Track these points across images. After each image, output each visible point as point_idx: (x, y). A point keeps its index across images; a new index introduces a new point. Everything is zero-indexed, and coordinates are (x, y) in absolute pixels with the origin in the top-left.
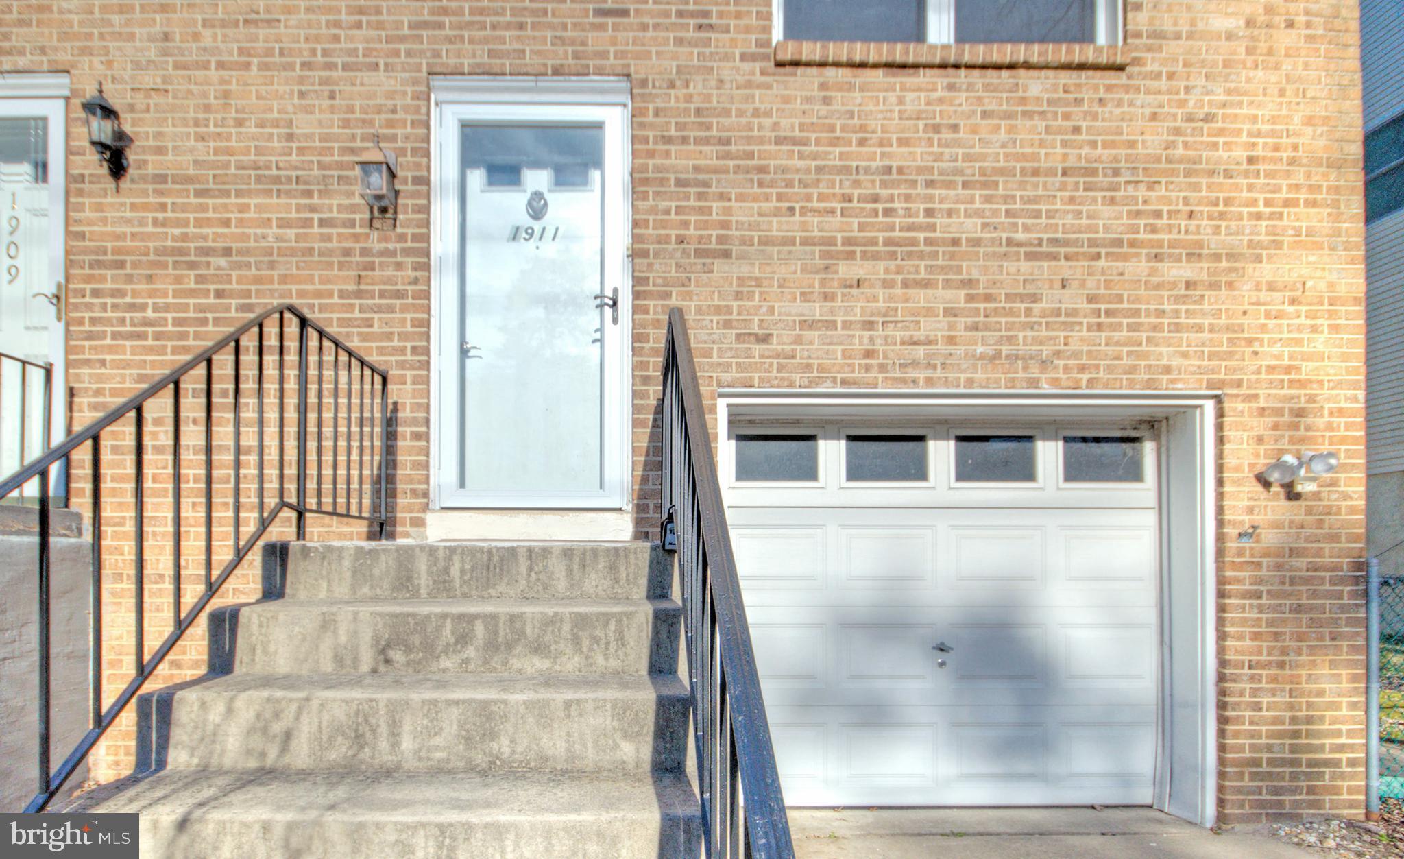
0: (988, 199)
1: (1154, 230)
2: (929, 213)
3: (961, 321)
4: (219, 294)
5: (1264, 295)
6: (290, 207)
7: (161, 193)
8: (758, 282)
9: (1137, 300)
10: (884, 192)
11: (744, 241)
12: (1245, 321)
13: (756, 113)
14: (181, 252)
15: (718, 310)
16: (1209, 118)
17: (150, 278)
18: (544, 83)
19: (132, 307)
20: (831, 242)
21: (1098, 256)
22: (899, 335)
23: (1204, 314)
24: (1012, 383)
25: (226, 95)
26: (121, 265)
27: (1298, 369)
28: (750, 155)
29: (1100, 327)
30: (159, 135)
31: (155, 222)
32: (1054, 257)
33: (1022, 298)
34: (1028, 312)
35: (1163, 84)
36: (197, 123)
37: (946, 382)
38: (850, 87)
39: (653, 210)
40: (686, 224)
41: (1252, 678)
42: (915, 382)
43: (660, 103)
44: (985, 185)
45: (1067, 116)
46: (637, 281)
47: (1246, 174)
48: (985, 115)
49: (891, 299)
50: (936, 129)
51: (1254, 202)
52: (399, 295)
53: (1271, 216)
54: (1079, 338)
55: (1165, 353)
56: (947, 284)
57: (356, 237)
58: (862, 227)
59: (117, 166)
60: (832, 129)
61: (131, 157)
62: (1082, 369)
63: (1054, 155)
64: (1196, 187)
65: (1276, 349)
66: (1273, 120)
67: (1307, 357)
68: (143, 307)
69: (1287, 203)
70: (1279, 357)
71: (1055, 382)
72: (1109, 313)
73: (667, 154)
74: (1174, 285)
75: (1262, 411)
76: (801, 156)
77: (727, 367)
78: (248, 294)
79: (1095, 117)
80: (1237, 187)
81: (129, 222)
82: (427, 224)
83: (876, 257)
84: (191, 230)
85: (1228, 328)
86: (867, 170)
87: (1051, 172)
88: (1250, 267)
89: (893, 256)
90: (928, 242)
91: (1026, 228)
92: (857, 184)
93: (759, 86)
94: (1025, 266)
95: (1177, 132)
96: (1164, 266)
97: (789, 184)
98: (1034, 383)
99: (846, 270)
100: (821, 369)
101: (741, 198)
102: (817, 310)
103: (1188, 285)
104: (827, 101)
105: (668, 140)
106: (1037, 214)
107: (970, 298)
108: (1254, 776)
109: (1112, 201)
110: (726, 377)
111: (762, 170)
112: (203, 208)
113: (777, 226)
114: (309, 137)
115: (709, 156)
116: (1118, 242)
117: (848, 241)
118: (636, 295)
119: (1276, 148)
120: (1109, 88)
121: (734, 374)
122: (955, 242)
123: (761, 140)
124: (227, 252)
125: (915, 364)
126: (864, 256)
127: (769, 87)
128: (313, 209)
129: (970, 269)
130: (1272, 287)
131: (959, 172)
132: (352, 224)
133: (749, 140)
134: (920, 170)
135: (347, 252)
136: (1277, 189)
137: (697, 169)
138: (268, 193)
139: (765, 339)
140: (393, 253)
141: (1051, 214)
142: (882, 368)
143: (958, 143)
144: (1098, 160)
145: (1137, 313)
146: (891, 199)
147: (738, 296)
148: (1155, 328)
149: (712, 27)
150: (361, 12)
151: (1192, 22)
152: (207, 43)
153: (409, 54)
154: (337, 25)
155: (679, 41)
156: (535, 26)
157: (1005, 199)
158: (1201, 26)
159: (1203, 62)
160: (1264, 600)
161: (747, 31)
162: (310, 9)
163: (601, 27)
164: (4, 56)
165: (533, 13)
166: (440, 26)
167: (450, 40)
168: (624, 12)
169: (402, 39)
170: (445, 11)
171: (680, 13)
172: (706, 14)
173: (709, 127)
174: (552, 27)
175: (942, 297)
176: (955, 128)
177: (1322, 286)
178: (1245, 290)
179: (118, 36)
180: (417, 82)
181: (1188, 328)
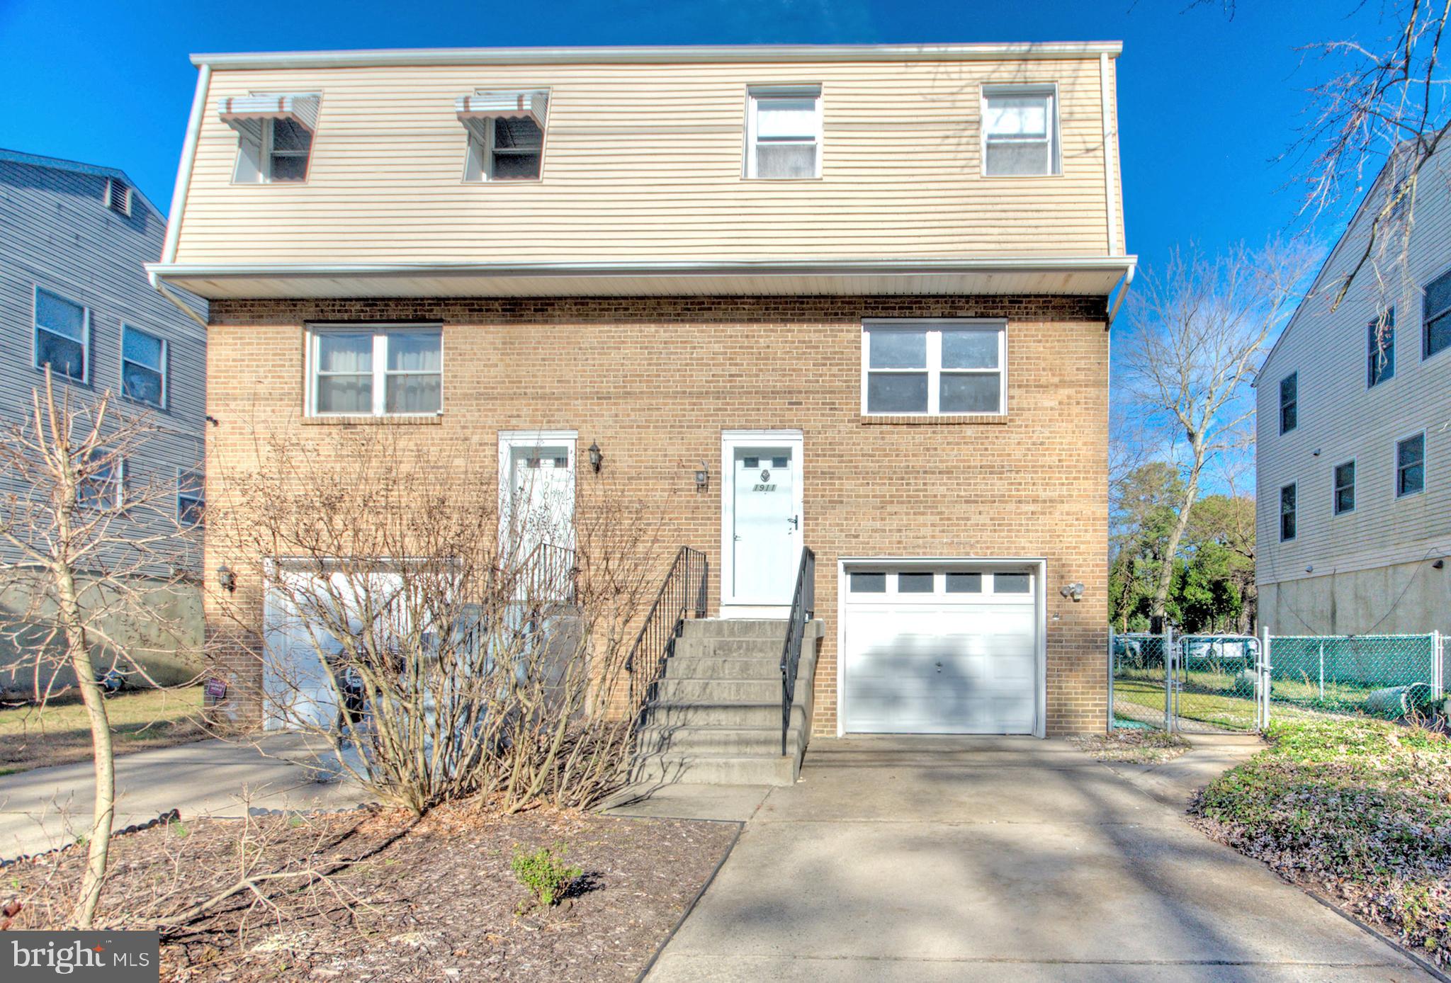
0: (949, 478)
1: (1018, 490)
2: (925, 484)
3: (938, 529)
5: (1065, 517)
6: (665, 484)
7: (614, 479)
8: (854, 513)
9: (1011, 519)
10: (906, 476)
11: (848, 496)
12: (1056, 528)
13: (854, 444)
15: (838, 525)
16: (1042, 444)
17: (610, 513)
18: (767, 431)
19: (602, 524)
20: (884, 496)
21: (995, 502)
22: (912, 535)
23: (1039, 525)
24: (958, 554)
25: (640, 439)
26: (597, 507)
27: (1079, 548)
28: (851, 461)
29: (995, 531)
30: (611, 454)
31: (612, 490)
32: (977, 502)
33: (962, 519)
34: (965, 525)
35: (1023, 429)
36: (628, 450)
37: (931, 554)
38: (893, 433)
39: (811, 484)
40: (825, 490)
41: (1058, 676)
42: (918, 554)
43: (814, 440)
44: (948, 473)
45: (982, 444)
46: (805, 513)
47: (1058, 467)
48: (948, 444)
49: (909, 520)
50: (928, 450)
51: (1061, 478)
52: (709, 519)
53: (1068, 484)
54: (986, 536)
55: (1023, 542)
56: (932, 513)
57: (692, 496)
58: (897, 490)
59: (597, 468)
60: (885, 450)
61: (603, 464)
62: (988, 548)
63: (976, 461)
64: (1036, 472)
65: (1070, 539)
66: (1070, 444)
67: (1082, 543)
68: (607, 524)
69: (1075, 478)
70: (1071, 543)
71: (977, 553)
72: (999, 525)
73: (818, 461)
74: (1026, 513)
75: (1063, 565)
76: (872, 462)
77: (841, 548)
79: (994, 444)
82: (720, 489)
83: (902, 503)
85: (1049, 531)
86: (899, 467)
87: (976, 467)
88: (1059, 506)
89: (910, 502)
90: (924, 496)
91: (965, 490)
92: (895, 472)
93: (855, 433)
94: (964, 506)
95: (1029, 449)
96: (1022, 506)
97: (867, 472)
98: (968, 554)
99: (889, 508)
100: (880, 548)
101: (847, 478)
102: (878, 524)
103: (1032, 513)
104: (883, 438)
105: (818, 455)
106: (970, 484)
107: (941, 519)
108: (1058, 716)
109: (1001, 478)
110: (841, 552)
111: (856, 467)
112: (631, 484)
113: (862, 490)
114: (673, 455)
115: (834, 461)
116: (1004, 496)
117: (891, 496)
118: (805, 519)
119: (1071, 456)
120: (1000, 432)
121: (844, 551)
122: (935, 496)
123: (856, 455)
124: (640, 502)
125: (918, 546)
126: (898, 502)
127: (859, 433)
128: (674, 485)
129: (941, 508)
130: (1068, 514)
131: (937, 467)
132: (690, 490)
133: (851, 455)
134: (921, 467)
135: (689, 502)
136: (1071, 472)
137: (829, 467)
138: (656, 478)
139: (857, 537)
140: (707, 502)
141: (975, 484)
142: (905, 548)
143: (936, 455)
144: (995, 461)
145: (1011, 525)
146: (909, 479)
147: (846, 519)
148: (1018, 531)
149: (835, 409)
150: (694, 404)
151: (1036, 404)
152: (633, 418)
153: (713, 421)
154: (685, 410)
155: (823, 415)
156: (764, 410)
157: (957, 478)
158: (1039, 405)
159: (1040, 420)
160: (1064, 644)
161: (850, 410)
162: (674, 404)
163: (791, 409)
164: (549, 422)
165: (763, 404)
166: (726, 410)
167: (729, 415)
168: (800, 403)
169: (711, 415)
170: (728, 404)
171: (823, 404)
172: (834, 404)
173: (835, 450)
174: (770, 409)
175: (930, 518)
176: (936, 449)
177: (1090, 513)
178: (1057, 515)
179: (597, 415)
180: (716, 433)
181: (1032, 531)
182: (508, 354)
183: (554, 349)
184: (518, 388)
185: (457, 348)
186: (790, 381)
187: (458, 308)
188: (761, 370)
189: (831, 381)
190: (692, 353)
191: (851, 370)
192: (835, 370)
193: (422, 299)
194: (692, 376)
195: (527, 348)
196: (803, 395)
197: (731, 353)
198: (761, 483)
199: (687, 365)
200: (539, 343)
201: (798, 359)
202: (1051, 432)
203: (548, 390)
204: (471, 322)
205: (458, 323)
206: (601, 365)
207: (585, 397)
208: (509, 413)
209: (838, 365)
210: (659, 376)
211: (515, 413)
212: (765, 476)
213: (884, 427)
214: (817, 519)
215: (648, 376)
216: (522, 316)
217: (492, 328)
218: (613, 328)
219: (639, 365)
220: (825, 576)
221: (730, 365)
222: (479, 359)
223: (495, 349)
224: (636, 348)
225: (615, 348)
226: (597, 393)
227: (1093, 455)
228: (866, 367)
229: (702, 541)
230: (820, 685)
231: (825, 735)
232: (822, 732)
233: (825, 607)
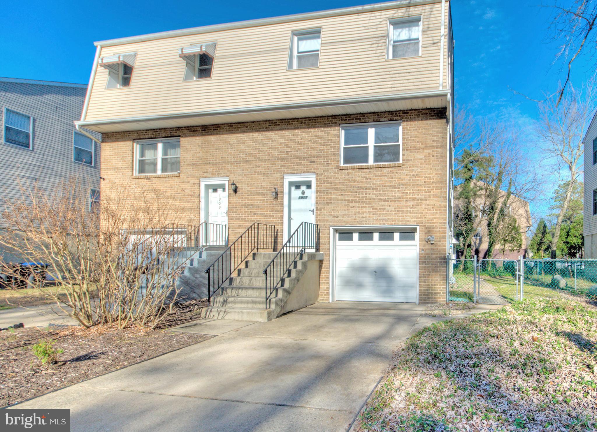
0: (376, 191)
1: (406, 196)
2: (366, 194)
3: (371, 213)
4: (251, 212)
5: (427, 207)
6: (261, 197)
7: (242, 196)
8: (336, 207)
9: (403, 209)
11: (334, 200)
12: (423, 212)
13: (336, 178)
14: (245, 205)
15: (329, 212)
16: (417, 175)
17: (240, 210)
18: (302, 174)
19: (238, 214)
20: (349, 200)
21: (396, 201)
22: (360, 216)
23: (415, 211)
24: (380, 224)
25: (252, 179)
26: (236, 207)
27: (433, 220)
28: (335, 185)
29: (396, 214)
30: (242, 186)
31: (241, 201)
32: (388, 201)
33: (382, 209)
34: (383, 211)
35: (409, 169)
36: (248, 184)
37: (369, 224)
38: (353, 173)
39: (319, 196)
41: (424, 277)
42: (363, 224)
43: (320, 177)
44: (376, 189)
45: (391, 176)
46: (316, 208)
47: (424, 185)
48: (376, 176)
49: (359, 209)
50: (367, 179)
51: (425, 190)
52: (278, 211)
53: (429, 192)
54: (392, 216)
55: (408, 218)
56: (369, 207)
57: (272, 202)
58: (354, 197)
59: (235, 191)
60: (349, 180)
61: (238, 190)
62: (393, 221)
63: (388, 183)
64: (414, 187)
65: (429, 217)
66: (429, 174)
67: (435, 218)
68: (239, 214)
69: (432, 190)
70: (430, 218)
71: (388, 224)
72: (398, 211)
73: (321, 186)
74: (410, 206)
75: (426, 228)
76: (344, 185)
77: (331, 222)
78: (255, 212)
79: (396, 176)
80: (422, 187)
81: (237, 201)
82: (283, 199)
83: (356, 202)
84: (247, 201)
85: (420, 213)
86: (355, 187)
87: (388, 186)
88: (424, 202)
89: (359, 202)
90: (366, 199)
91: (383, 196)
92: (353, 190)
93: (337, 173)
94: (383, 203)
95: (411, 177)
96: (408, 202)
97: (342, 190)
98: (384, 224)
99: (351, 205)
100: (347, 222)
101: (334, 193)
102: (346, 212)
103: (412, 205)
104: (348, 175)
105: (322, 183)
106: (385, 194)
107: (373, 209)
108: (424, 295)
109: (399, 191)
110: (331, 224)
111: (337, 188)
112: (248, 198)
113: (340, 198)
114: (264, 186)
115: (328, 186)
116: (400, 198)
117: (352, 200)
118: (316, 210)
119: (430, 179)
120: (398, 170)
121: (332, 223)
122: (370, 199)
123: (337, 183)
124: (252, 205)
125: (363, 221)
126: (354, 202)
127: (338, 173)
128: (265, 197)
129: (373, 204)
130: (428, 205)
131: (371, 187)
132: (271, 200)
133: (335, 183)
134: (364, 187)
135: (270, 204)
136: (430, 187)
137: (326, 188)
138: (258, 195)
139: (337, 217)
140: (277, 204)
141: (388, 194)
142: (357, 222)
143: (371, 182)
144: (396, 183)
145: (403, 211)
146: (359, 192)
147: (333, 210)
148: (406, 213)
149: (329, 164)
150: (273, 164)
151: (414, 157)
152: (249, 171)
153: (280, 171)
154: (269, 167)
155: (324, 166)
156: (300, 165)
157: (379, 191)
158: (416, 158)
159: (416, 165)
160: (426, 263)
161: (335, 164)
162: (265, 165)
163: (311, 165)
164: (219, 175)
165: (300, 163)
166: (285, 166)
167: (286, 168)
168: (314, 162)
169: (279, 168)
170: (286, 163)
171: (324, 162)
172: (328, 161)
173: (328, 181)
174: (303, 165)
175: (368, 209)
176: (371, 179)
177: (438, 205)
178: (423, 206)
179: (236, 170)
180: (281, 176)
181: (412, 213)
182: (203, 148)
183: (220, 145)
184: (207, 161)
185: (185, 147)
186: (310, 153)
187: (185, 131)
188: (299, 149)
189: (327, 152)
190: (272, 143)
191: (335, 147)
192: (329, 147)
193: (173, 128)
194: (272, 153)
195: (210, 145)
196: (316, 158)
197: (287, 143)
198: (301, 195)
199: (270, 148)
200: (215, 143)
201: (314, 143)
202: (421, 170)
203: (218, 161)
204: (190, 136)
205: (186, 136)
206: (237, 150)
207: (232, 163)
208: (203, 171)
209: (330, 145)
210: (259, 153)
211: (206, 171)
212: (303, 193)
213: (349, 170)
214: (321, 210)
215: (255, 154)
216: (208, 132)
217: (198, 138)
218: (242, 135)
219: (252, 149)
220: (324, 234)
221: (287, 147)
222: (193, 150)
223: (199, 146)
224: (251, 142)
225: (243, 143)
226: (236, 161)
227: (439, 179)
228: (343, 145)
229: (275, 221)
230: (322, 280)
231: (324, 301)
232: (323, 300)
233: (324, 247)
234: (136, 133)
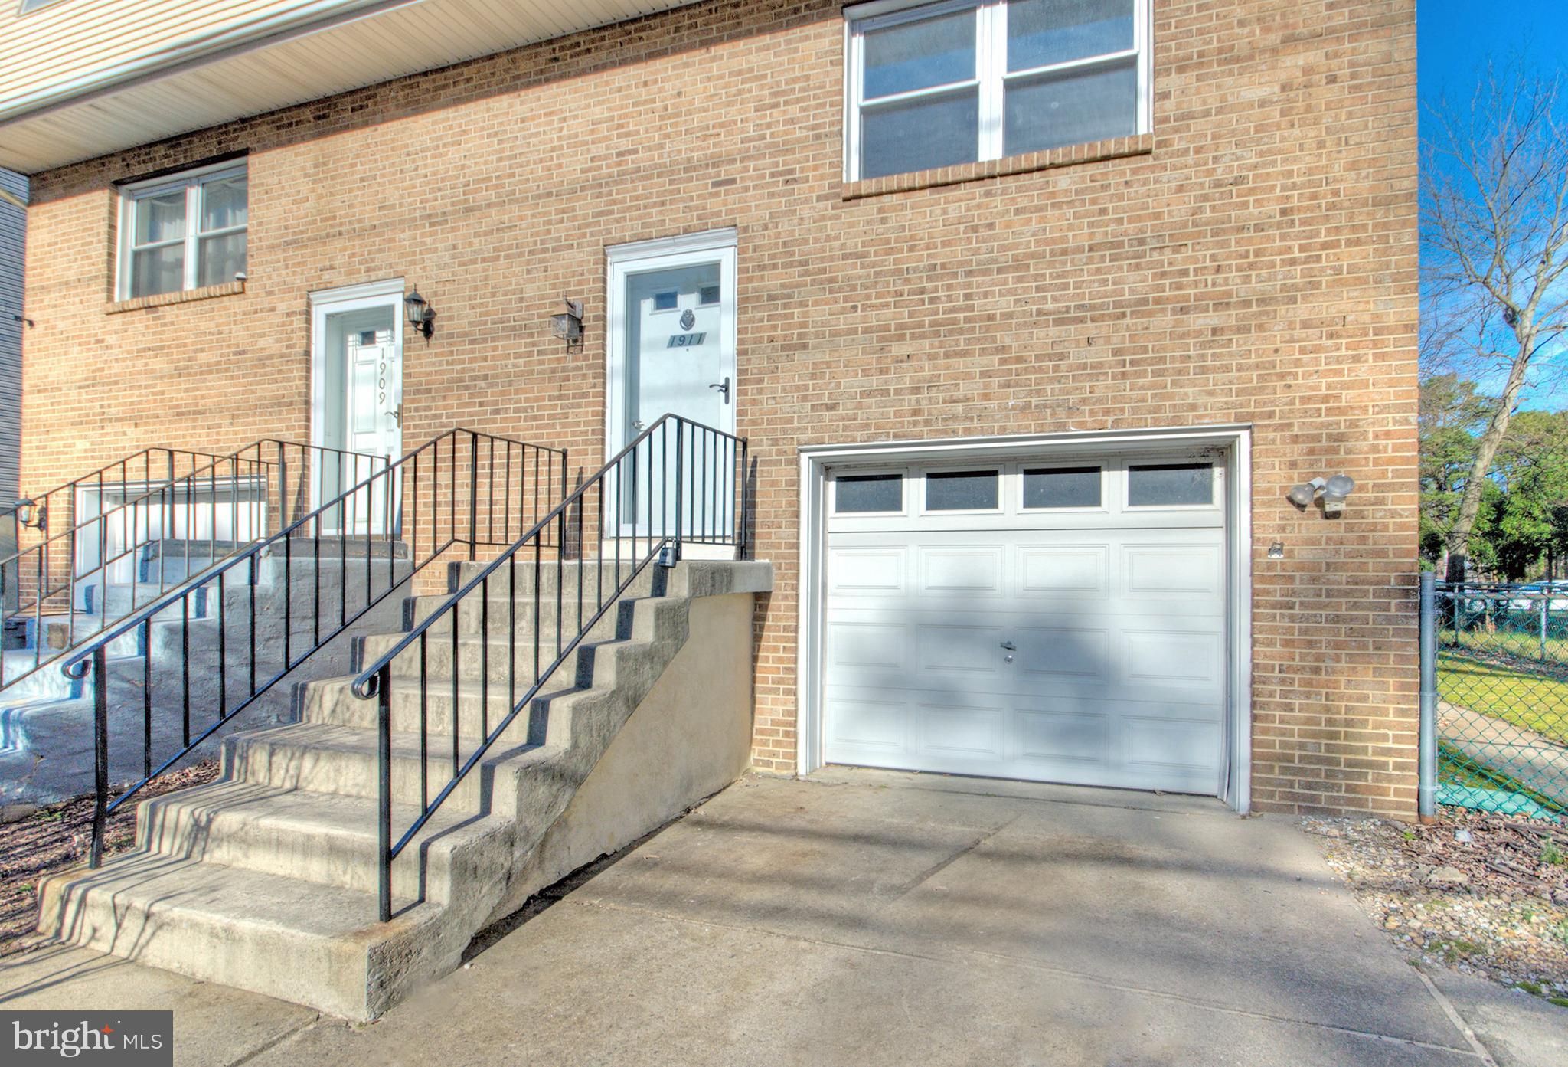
0: (1020, 280)
1: (1179, 286)
2: (968, 297)
3: (995, 381)
4: (481, 404)
5: (1298, 333)
6: (520, 344)
7: (451, 344)
8: (828, 365)
9: (1163, 349)
10: (930, 285)
11: (817, 335)
12: (1277, 358)
13: (828, 239)
14: (461, 380)
15: (798, 388)
16: (1238, 181)
17: (444, 398)
18: (679, 239)
19: (435, 416)
20: (887, 328)
21: (1124, 315)
22: (941, 396)
23: (1231, 355)
24: (1041, 427)
25: (486, 278)
26: (429, 391)
27: (1338, 398)
28: (823, 271)
29: (1124, 375)
30: (450, 308)
31: (448, 363)
32: (1082, 320)
33: (1050, 357)
34: (1056, 368)
35: (1191, 158)
36: (470, 298)
37: (982, 431)
38: (903, 207)
39: (751, 320)
40: (775, 328)
41: (1283, 681)
42: (955, 432)
43: (757, 242)
44: (1017, 269)
45: (1093, 201)
46: (740, 372)
47: (1279, 225)
49: (935, 368)
50: (975, 229)
52: (584, 396)
53: (1307, 260)
54: (1104, 387)
56: (983, 352)
57: (559, 360)
58: (911, 315)
59: (428, 331)
60: (888, 241)
61: (436, 324)
62: (1107, 412)
63: (1082, 235)
64: (1225, 244)
65: (1312, 380)
66: (1310, 171)
67: (1345, 386)
68: (440, 416)
69: (1325, 246)
70: (1315, 387)
71: (1081, 425)
72: (1133, 363)
73: (762, 278)
74: (1200, 333)
75: (1295, 439)
76: (863, 266)
77: (804, 430)
78: (496, 403)
79: (1121, 197)
80: (1270, 239)
81: (434, 364)
82: (604, 346)
83: (923, 336)
84: (467, 365)
85: (1258, 366)
86: (916, 270)
87: (1079, 250)
88: (1282, 310)
89: (937, 334)
90: (967, 320)
91: (1055, 299)
92: (907, 281)
93: (830, 219)
94: (1053, 331)
95: (1205, 198)
96: (1190, 318)
97: (853, 288)
98: (1062, 426)
99: (897, 349)
100: (877, 427)
101: (816, 303)
102: (875, 382)
103: (1214, 331)
104: (883, 221)
105: (763, 268)
106: (1065, 287)
107: (1003, 361)
108: (1284, 770)
109: (1138, 267)
110: (803, 437)
111: (832, 280)
112: (473, 351)
113: (842, 322)
114: (532, 298)
115: (793, 275)
116: (1145, 302)
117: (900, 327)
118: (740, 383)
119: (1314, 197)
120: (1135, 172)
121: (809, 435)
122: (991, 318)
123: (832, 259)
124: (486, 377)
125: (954, 418)
126: (913, 337)
127: (838, 217)
128: (534, 344)
129: (1003, 338)
130: (1306, 325)
131: (995, 261)
132: (556, 351)
133: (823, 259)
134: (960, 264)
135: (553, 371)
137: (783, 286)
138: (508, 337)
139: (832, 407)
140: (581, 368)
141: (1078, 285)
142: (927, 423)
143: (993, 238)
144: (1125, 233)
145: (1163, 360)
146: (936, 290)
147: (813, 376)
148: (1180, 372)
149: (795, 180)
150: (563, 211)
151: (1223, 99)
152: (476, 247)
153: (592, 235)
154: (549, 222)
155: (772, 195)
156: (672, 202)
157: (1036, 277)
158: (1231, 100)
159: (1233, 133)
160: (1297, 611)
161: (822, 177)
162: (533, 216)
163: (716, 195)
164: (369, 273)
165: (671, 192)
166: (611, 212)
167: (617, 221)
168: (733, 181)
169: (588, 225)
170: (614, 202)
171: (772, 175)
172: (791, 171)
173: (792, 254)
174: (683, 200)
175: (979, 362)
176: (991, 226)
177: (1366, 318)
178: (1278, 331)
179: (430, 251)
180: (595, 253)
181: (1215, 369)
182: (321, 181)
183: (376, 161)
184: (332, 226)
185: (262, 184)
186: (715, 145)
187: (265, 128)
188: (667, 136)
189: (786, 133)
190: (561, 129)
191: (824, 105)
192: (794, 111)
193: (226, 125)
194: (560, 166)
195: (343, 167)
196: (738, 165)
197: (620, 117)
198: (680, 332)
199: (553, 150)
200: (357, 156)
201: (729, 104)
202: (1261, 154)
203: (367, 224)
204: (279, 145)
205: (266, 148)
206: (435, 174)
207: (412, 222)
208: (320, 265)
209: (798, 101)
210: (512, 175)
211: (328, 264)
213: (886, 198)
214: (761, 381)
215: (498, 177)
216: (336, 122)
217: (302, 147)
218: (450, 113)
219: (486, 163)
220: (773, 483)
221: (619, 136)
222: (287, 195)
223: (306, 176)
224: (482, 137)
225: (453, 144)
226: (430, 216)
227: (1372, 188)
228: (856, 98)
229: (573, 434)
230: (765, 680)
231: (773, 770)
232: (768, 764)
233: (773, 539)
234: (119, 159)
